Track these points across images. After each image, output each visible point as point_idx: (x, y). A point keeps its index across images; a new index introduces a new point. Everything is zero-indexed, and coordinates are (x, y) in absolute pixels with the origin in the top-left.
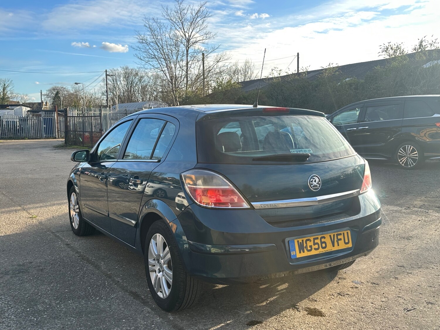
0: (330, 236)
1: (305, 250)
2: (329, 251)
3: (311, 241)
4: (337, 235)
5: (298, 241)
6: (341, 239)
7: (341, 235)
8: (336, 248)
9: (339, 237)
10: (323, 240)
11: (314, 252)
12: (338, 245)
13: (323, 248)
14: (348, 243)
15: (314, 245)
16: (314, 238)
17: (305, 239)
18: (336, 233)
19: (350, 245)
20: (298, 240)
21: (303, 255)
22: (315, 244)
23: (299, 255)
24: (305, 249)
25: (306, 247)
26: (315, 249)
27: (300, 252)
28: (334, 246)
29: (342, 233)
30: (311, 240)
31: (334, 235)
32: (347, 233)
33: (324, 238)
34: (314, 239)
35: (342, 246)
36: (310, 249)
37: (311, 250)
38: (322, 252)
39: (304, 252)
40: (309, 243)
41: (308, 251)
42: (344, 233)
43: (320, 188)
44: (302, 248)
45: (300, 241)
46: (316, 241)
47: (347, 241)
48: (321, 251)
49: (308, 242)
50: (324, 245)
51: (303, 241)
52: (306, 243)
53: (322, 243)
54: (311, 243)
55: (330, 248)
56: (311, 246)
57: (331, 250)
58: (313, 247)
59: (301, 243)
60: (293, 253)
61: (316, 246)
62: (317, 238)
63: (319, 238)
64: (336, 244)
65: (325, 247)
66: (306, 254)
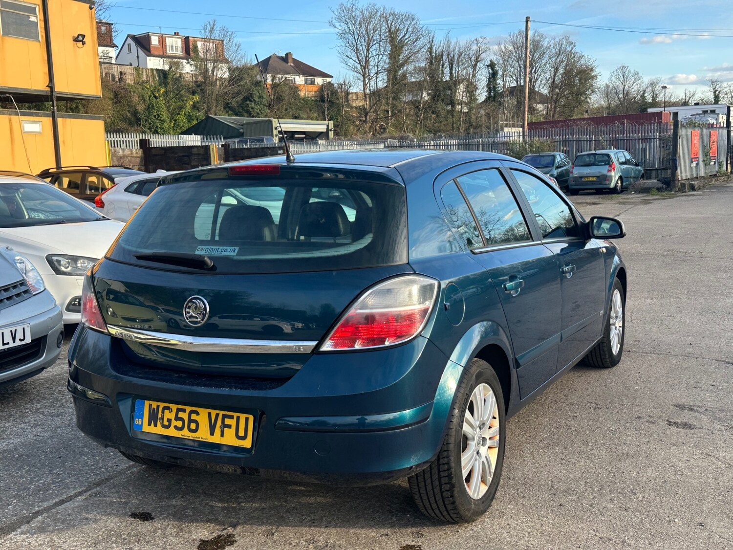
0: (210, 414)
1: (159, 423)
2: (200, 439)
3: (172, 411)
4: (224, 417)
5: (150, 405)
6: (229, 427)
7: (233, 419)
8: (216, 439)
9: (228, 421)
10: (194, 417)
11: (172, 432)
12: (222, 435)
13: (190, 430)
14: (244, 438)
15: (175, 420)
16: (177, 408)
17: (162, 405)
18: (223, 412)
19: (247, 444)
20: (151, 402)
21: (152, 429)
22: (177, 418)
23: (146, 428)
24: (158, 420)
25: (162, 419)
26: (176, 428)
27: (150, 424)
28: (212, 433)
29: (235, 415)
30: (171, 409)
31: (217, 415)
32: (247, 419)
33: (198, 414)
34: (178, 410)
35: (229, 439)
36: (167, 424)
37: (168, 427)
38: (188, 437)
39: (155, 425)
40: (168, 415)
41: (164, 426)
42: (238, 418)
43: (203, 322)
44: (154, 418)
45: (154, 404)
46: (181, 415)
47: (241, 433)
48: (185, 433)
49: (166, 412)
50: (193, 426)
51: (158, 406)
52: (163, 412)
53: (191, 421)
54: (172, 416)
55: (203, 434)
56: (169, 421)
57: (205, 439)
58: (174, 423)
59: (154, 409)
60: (137, 422)
61: (179, 424)
62: (184, 411)
63: (188, 412)
64: (218, 431)
65: (195, 431)
66: (159, 430)
